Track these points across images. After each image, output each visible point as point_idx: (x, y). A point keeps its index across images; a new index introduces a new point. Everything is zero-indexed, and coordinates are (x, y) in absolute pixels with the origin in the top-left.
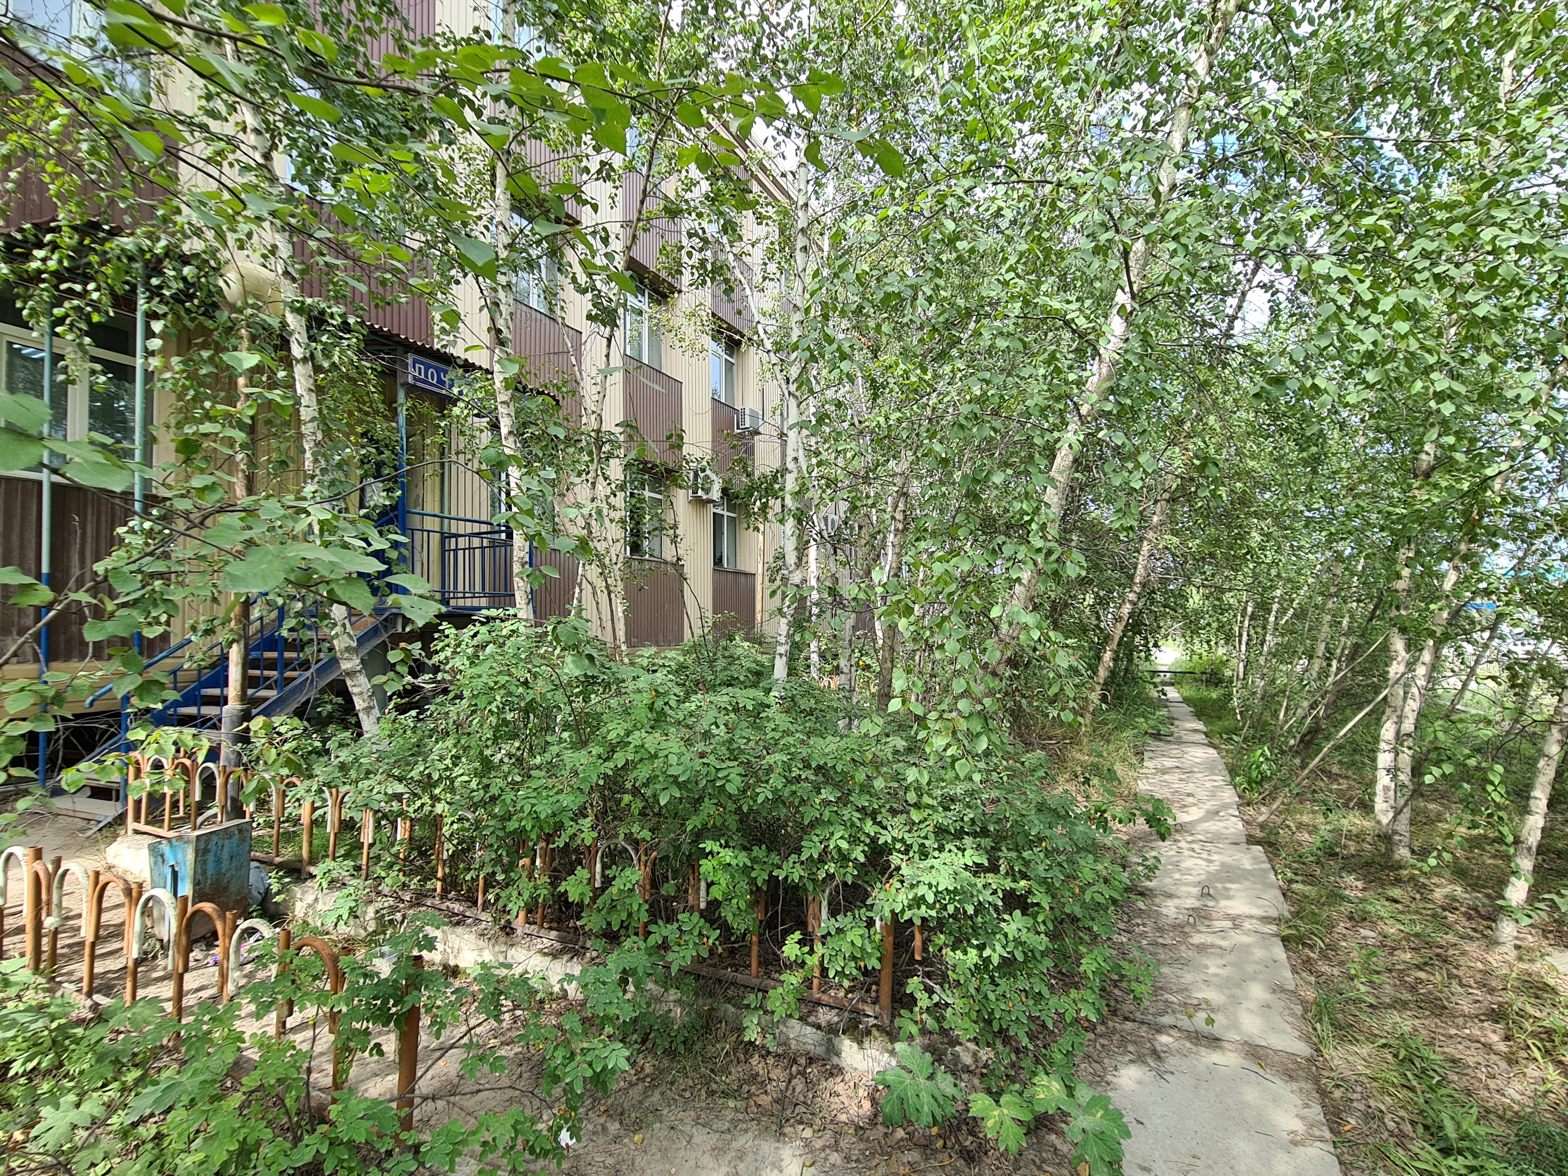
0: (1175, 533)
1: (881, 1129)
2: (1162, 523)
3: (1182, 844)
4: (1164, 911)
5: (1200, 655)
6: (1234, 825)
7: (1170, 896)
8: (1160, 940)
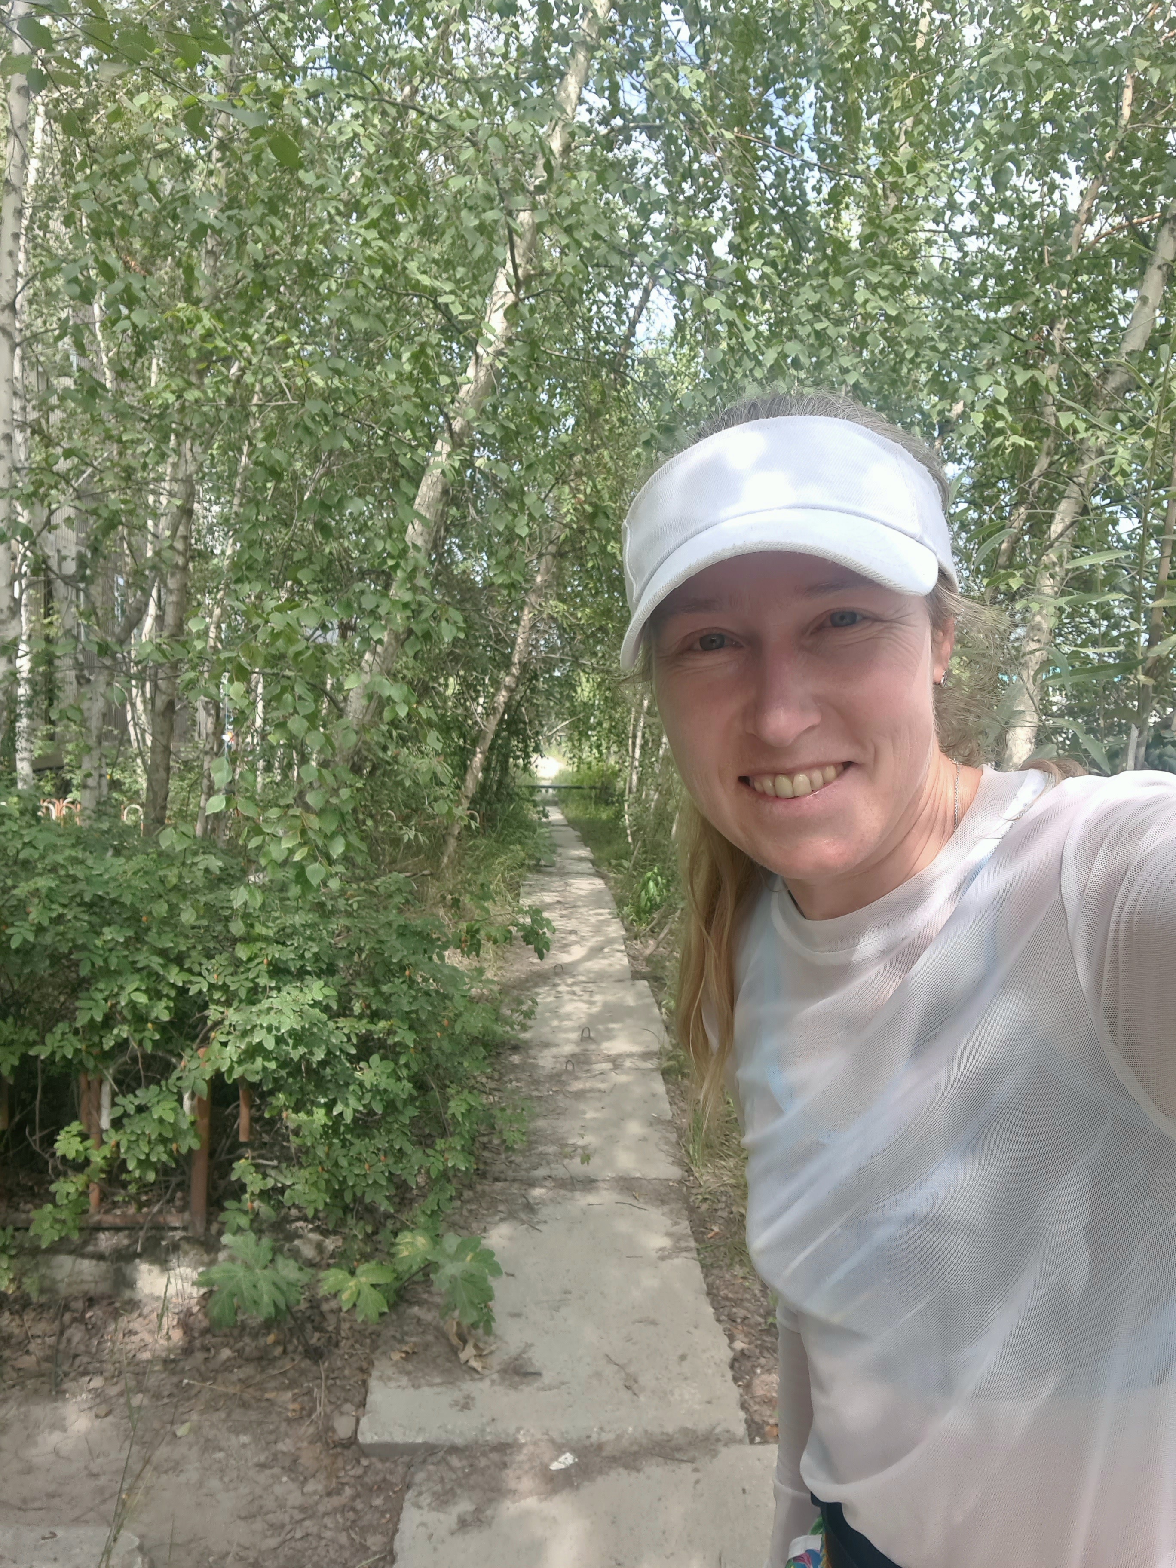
0: (561, 598)
1: (200, 1356)
2: (547, 585)
3: (562, 988)
4: (541, 1062)
5: (590, 763)
6: (619, 961)
7: (547, 1045)
8: (535, 1093)
